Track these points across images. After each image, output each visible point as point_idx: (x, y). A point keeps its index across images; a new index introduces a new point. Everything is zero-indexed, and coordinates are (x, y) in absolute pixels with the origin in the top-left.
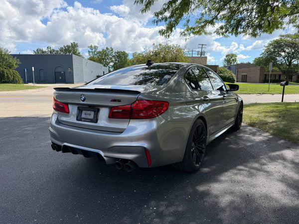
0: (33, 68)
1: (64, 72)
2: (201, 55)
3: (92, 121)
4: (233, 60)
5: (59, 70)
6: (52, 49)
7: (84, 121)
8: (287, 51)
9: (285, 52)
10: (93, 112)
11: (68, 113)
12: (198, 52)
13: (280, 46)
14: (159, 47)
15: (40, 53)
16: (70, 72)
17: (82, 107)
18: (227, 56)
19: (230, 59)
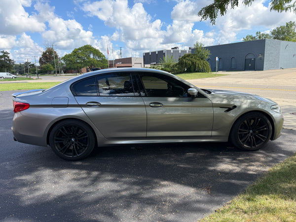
0: (217, 58)
1: (255, 59)
5: (249, 57)
6: (261, 33)
15: (250, 39)
16: (261, 59)
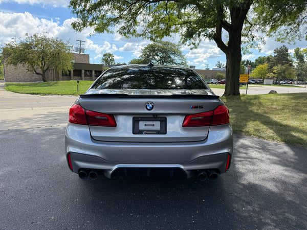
2: (80, 52)
3: (158, 132)
4: (111, 60)
7: (146, 134)
8: (160, 55)
9: (157, 55)
10: (159, 123)
11: (115, 125)
12: (77, 48)
13: (154, 51)
14: (34, 38)
17: (141, 117)
18: (104, 55)
19: (108, 58)
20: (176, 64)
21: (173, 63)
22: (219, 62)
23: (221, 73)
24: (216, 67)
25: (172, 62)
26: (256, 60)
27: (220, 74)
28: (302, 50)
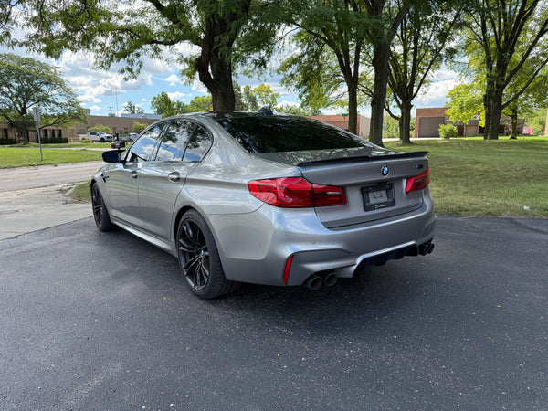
3: (389, 204)
7: (379, 208)
10: (385, 192)
11: (346, 202)
17: (371, 187)
20: (57, 104)
21: (48, 101)
22: (130, 104)
23: (141, 123)
24: (127, 112)
25: (45, 99)
26: (193, 103)
27: (138, 124)
28: (252, 89)
